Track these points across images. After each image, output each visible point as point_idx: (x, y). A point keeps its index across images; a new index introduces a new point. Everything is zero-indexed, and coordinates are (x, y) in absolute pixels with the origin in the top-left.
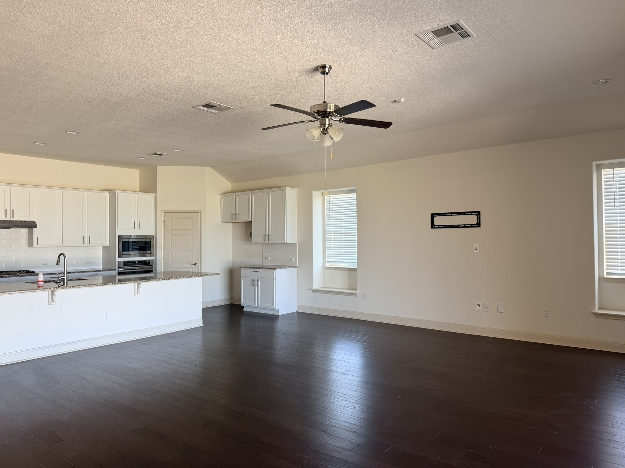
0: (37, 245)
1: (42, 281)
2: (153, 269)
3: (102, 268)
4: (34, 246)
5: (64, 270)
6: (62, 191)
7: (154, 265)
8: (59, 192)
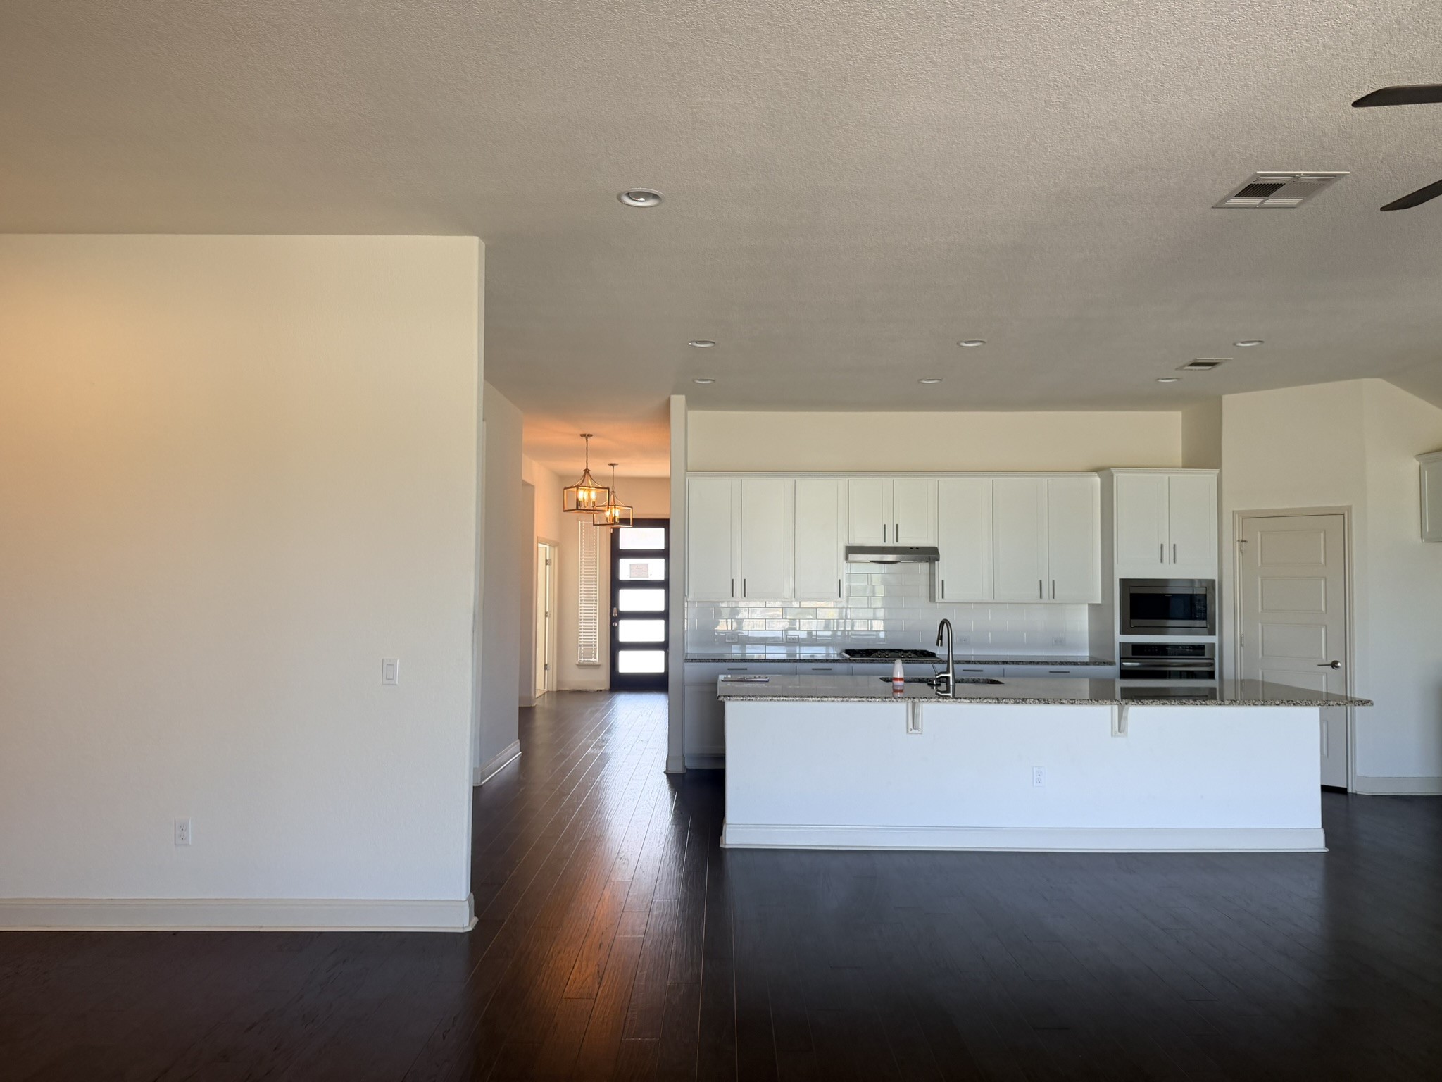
0: (943, 597)
1: (901, 679)
2: (1214, 668)
3: (1090, 657)
4: (937, 600)
5: (947, 653)
6: (991, 479)
7: (1217, 659)
8: (986, 481)
